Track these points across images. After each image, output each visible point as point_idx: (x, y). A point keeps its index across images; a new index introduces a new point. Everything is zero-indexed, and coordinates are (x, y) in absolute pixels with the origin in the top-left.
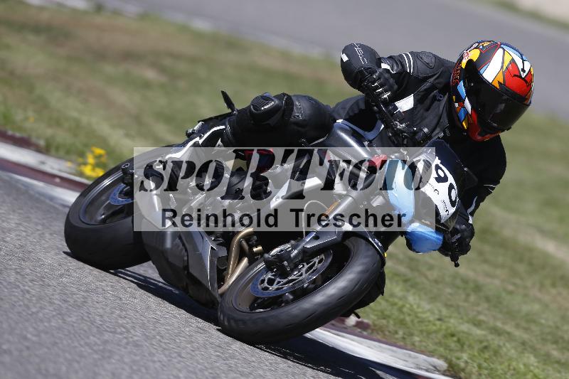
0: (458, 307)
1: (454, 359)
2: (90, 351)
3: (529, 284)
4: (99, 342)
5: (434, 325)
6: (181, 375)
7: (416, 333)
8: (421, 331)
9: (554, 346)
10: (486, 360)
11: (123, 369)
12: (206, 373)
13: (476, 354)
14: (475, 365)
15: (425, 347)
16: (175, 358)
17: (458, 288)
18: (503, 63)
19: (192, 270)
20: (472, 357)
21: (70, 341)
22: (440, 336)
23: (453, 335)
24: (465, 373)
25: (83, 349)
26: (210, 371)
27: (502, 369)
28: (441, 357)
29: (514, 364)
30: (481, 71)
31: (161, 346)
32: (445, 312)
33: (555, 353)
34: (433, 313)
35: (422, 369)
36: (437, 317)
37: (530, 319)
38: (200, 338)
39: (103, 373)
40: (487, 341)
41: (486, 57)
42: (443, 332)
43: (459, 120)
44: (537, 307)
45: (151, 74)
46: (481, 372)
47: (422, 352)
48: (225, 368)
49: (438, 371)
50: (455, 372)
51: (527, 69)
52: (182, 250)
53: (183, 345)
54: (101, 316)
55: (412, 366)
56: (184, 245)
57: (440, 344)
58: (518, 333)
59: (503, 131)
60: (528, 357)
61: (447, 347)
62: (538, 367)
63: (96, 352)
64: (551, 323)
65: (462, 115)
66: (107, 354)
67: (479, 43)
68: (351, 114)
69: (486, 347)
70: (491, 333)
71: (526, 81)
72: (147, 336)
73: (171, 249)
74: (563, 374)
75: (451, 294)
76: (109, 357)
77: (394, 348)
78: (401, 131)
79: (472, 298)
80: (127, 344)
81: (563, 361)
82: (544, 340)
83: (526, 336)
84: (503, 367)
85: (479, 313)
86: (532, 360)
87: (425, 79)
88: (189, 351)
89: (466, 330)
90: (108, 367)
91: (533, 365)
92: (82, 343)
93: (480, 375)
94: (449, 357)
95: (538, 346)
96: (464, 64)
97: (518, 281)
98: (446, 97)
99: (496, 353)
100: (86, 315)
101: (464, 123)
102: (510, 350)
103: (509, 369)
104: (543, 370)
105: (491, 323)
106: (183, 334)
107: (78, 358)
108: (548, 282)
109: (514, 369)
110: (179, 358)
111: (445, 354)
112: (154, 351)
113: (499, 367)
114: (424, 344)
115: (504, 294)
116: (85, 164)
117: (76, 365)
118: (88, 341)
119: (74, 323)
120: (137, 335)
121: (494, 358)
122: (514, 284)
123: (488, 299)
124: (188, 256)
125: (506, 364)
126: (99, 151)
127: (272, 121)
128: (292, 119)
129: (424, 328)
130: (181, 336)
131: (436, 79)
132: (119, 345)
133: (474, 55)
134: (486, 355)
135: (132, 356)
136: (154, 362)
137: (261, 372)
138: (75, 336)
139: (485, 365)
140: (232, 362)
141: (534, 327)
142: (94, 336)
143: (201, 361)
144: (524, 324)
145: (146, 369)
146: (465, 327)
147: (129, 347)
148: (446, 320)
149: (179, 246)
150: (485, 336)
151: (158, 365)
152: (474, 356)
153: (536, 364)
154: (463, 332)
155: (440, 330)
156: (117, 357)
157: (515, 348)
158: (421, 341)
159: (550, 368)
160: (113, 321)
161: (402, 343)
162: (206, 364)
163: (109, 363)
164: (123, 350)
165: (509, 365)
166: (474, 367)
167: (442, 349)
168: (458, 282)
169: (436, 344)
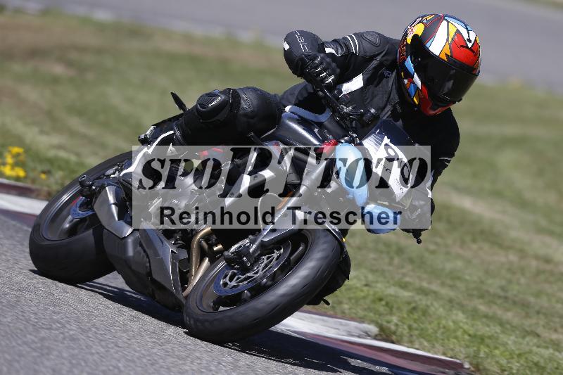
0: (383, 271)
1: (385, 323)
2: (28, 349)
3: (449, 241)
4: (36, 340)
5: (362, 291)
6: (120, 365)
7: (345, 301)
8: (350, 299)
9: (481, 301)
10: (415, 321)
11: (63, 364)
12: (145, 360)
13: (405, 316)
14: (405, 327)
15: (355, 314)
16: (113, 348)
17: (381, 252)
18: (448, 34)
19: (156, 276)
20: (402, 320)
21: (8, 342)
22: (368, 301)
23: (381, 300)
24: (396, 336)
25: (21, 348)
26: (148, 358)
27: (433, 329)
28: (372, 322)
29: (443, 322)
30: (428, 45)
31: (97, 338)
32: (371, 277)
33: (482, 308)
34: (359, 279)
35: (353, 336)
36: (364, 283)
37: (455, 276)
38: (135, 326)
39: (43, 370)
40: (415, 302)
41: (430, 31)
42: (371, 298)
43: (410, 96)
44: (459, 264)
45: (58, 69)
46: (412, 333)
47: (352, 319)
48: (162, 353)
49: (369, 336)
50: (387, 336)
51: (473, 39)
52: (143, 257)
53: (119, 334)
54: (36, 314)
55: (344, 333)
56: (145, 251)
57: (369, 309)
58: (444, 291)
59: (454, 103)
60: (457, 315)
61: (377, 312)
62: (467, 323)
63: (34, 350)
64: (475, 278)
65: (412, 90)
66: (45, 351)
67: (423, 17)
68: (301, 99)
69: (414, 308)
70: (418, 294)
71: (473, 51)
72: (82, 330)
73: (133, 257)
74: (492, 327)
75: (375, 259)
76: (48, 354)
77: (325, 318)
78: (348, 115)
79: (396, 261)
80: (64, 338)
81: (490, 314)
82: (471, 296)
83: (452, 294)
84: (433, 325)
85: (404, 275)
86: (460, 316)
87: (372, 58)
88: (125, 340)
89: (393, 293)
90: (47, 363)
91: (461, 321)
92: (19, 342)
93: (411, 336)
94: (380, 321)
95: (465, 302)
96: (409, 40)
97: (439, 240)
98: (394, 73)
99: (425, 313)
100: (20, 313)
101: (415, 99)
102: (438, 309)
103: (439, 328)
104: (473, 326)
105: (417, 283)
106: (117, 324)
107: (17, 358)
108: (468, 239)
109: (444, 327)
110: (118, 349)
111: (374, 319)
112: (91, 343)
113: (429, 327)
114: (354, 311)
115: (427, 255)
116: (4, 164)
117: (16, 365)
118: (25, 340)
119: (10, 323)
120: (73, 329)
121: (423, 318)
122: (436, 244)
123: (411, 261)
124: (149, 262)
125: (436, 322)
126: (16, 150)
127: (222, 116)
128: (241, 112)
129: (352, 295)
130: (115, 326)
131: (383, 56)
132: (56, 341)
133: (419, 29)
134: (416, 316)
135: (71, 351)
136: (92, 354)
137: (198, 355)
138: (13, 337)
139: (415, 325)
140: (168, 347)
141: (459, 284)
142: (30, 334)
143: (138, 349)
144: (449, 282)
145: (85, 362)
146: (392, 290)
147: (65, 342)
148: (373, 285)
149: (140, 253)
150: (413, 297)
151: (96, 357)
152: (403, 318)
153: (465, 320)
154: (391, 295)
155: (368, 295)
156: (55, 353)
157: (443, 306)
158: (350, 309)
159: (479, 323)
160: (47, 317)
161: (332, 313)
162: (143, 352)
163: (48, 360)
164: (61, 345)
165: (439, 324)
166: (404, 329)
167: (371, 314)
168: (381, 247)
169: (365, 310)
